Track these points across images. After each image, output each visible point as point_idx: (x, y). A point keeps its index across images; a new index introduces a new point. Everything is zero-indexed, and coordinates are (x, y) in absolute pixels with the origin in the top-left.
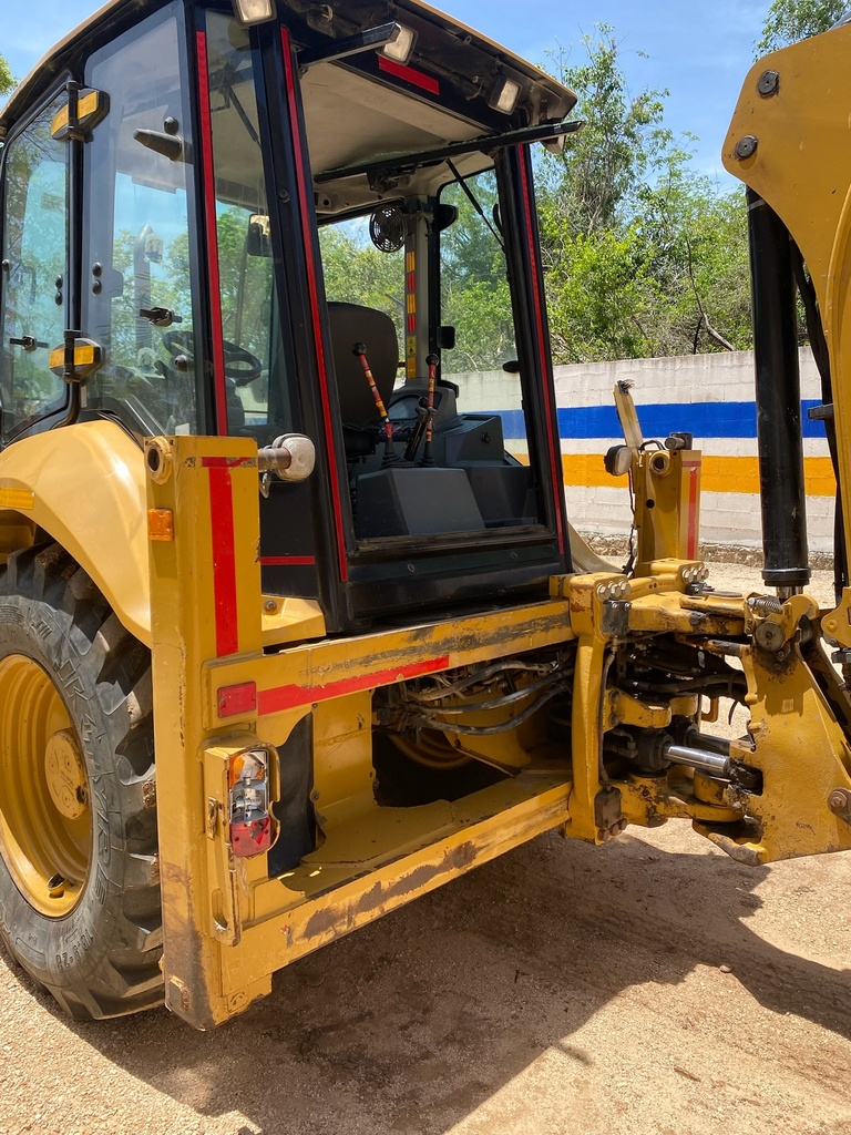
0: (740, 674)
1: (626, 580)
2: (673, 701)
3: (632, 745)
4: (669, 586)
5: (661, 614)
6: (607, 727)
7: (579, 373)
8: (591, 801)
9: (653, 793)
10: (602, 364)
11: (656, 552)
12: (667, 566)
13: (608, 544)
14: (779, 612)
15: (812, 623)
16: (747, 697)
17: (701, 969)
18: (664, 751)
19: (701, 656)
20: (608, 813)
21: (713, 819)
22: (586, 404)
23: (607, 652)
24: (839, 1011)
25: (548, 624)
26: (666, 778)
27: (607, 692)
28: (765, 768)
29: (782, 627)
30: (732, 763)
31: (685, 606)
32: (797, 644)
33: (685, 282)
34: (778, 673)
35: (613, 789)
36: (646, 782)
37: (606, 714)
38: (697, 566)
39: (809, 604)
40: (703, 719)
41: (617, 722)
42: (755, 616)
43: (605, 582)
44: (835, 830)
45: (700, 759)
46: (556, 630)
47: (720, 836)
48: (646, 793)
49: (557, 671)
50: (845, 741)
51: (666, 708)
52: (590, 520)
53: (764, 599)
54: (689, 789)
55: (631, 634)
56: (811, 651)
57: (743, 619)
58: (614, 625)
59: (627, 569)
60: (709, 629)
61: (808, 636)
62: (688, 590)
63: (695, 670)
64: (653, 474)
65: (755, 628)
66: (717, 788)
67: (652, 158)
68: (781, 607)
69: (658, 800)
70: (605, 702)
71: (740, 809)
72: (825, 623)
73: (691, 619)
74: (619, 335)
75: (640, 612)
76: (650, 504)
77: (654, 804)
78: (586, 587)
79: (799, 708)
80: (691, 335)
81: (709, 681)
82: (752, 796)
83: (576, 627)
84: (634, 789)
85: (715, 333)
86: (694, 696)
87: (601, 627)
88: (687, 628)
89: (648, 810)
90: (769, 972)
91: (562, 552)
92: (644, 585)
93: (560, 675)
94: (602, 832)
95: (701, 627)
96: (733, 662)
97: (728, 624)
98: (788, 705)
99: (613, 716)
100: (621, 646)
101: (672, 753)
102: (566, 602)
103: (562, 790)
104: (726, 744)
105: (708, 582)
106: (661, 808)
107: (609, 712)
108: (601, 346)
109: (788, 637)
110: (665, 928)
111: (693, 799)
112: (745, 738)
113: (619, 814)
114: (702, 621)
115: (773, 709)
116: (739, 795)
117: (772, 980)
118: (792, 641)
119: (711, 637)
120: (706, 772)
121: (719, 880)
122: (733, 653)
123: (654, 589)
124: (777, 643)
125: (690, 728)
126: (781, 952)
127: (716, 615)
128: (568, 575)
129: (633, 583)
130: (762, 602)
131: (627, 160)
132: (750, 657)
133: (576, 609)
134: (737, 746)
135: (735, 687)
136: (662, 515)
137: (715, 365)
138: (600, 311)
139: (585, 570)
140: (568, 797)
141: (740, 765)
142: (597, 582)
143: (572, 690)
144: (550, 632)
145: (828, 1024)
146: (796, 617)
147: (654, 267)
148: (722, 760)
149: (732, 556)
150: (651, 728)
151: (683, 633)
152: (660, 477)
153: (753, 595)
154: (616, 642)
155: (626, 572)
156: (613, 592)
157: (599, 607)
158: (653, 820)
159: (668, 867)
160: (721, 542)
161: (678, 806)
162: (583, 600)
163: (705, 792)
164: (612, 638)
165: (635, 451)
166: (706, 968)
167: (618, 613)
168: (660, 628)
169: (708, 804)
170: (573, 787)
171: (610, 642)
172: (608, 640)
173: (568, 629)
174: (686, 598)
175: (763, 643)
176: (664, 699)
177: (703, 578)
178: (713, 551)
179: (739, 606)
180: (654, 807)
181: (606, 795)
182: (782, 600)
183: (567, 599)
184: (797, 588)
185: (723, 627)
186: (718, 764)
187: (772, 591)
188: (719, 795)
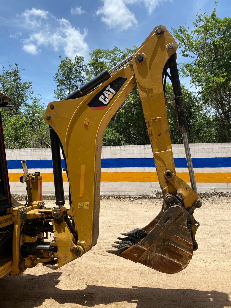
0: (52, 226)
1: (26, 207)
2: (37, 235)
3: (28, 247)
4: (36, 208)
5: (34, 214)
6: (21, 244)
7: (10, 151)
8: (17, 264)
9: (33, 259)
10: (17, 149)
11: (33, 200)
12: (35, 203)
13: (19, 198)
14: (59, 211)
15: (65, 212)
16: (53, 231)
17: (46, 300)
18: (36, 247)
19: (43, 223)
20: (22, 266)
21: (47, 261)
22: (12, 160)
23: (21, 225)
24: (76, 299)
25: (6, 221)
26: (36, 254)
27: (21, 235)
28: (58, 246)
29: (60, 214)
30: (51, 246)
31: (39, 212)
32: (63, 217)
33: (38, 128)
34: (59, 224)
35: (23, 260)
36: (31, 256)
37: (21, 241)
38: (42, 202)
39: (65, 208)
40: (45, 239)
41: (24, 242)
42: (54, 212)
43: (21, 209)
44: (72, 256)
45: (44, 247)
46: (9, 222)
47: (49, 265)
48: (31, 259)
49: (9, 232)
50: (73, 237)
51: (36, 237)
52: (14, 191)
53: (56, 208)
54: (42, 256)
55: (27, 220)
56: (66, 219)
57: (52, 213)
58: (23, 218)
59: (26, 204)
60: (45, 216)
61: (65, 215)
62: (40, 208)
63: (42, 227)
64: (31, 182)
65: (54, 215)
66: (48, 253)
67: (29, 97)
68: (59, 210)
69: (34, 260)
70: (21, 238)
71: (53, 257)
72: (68, 212)
73: (41, 215)
74: (21, 141)
75: (29, 215)
76: (31, 189)
77: (33, 261)
78: (16, 210)
79: (64, 231)
80: (40, 142)
81: (45, 229)
82: (55, 253)
83: (14, 220)
84: (29, 259)
85: (46, 143)
86: (42, 233)
87: (20, 219)
88: (40, 217)
89: (32, 263)
90: (61, 296)
91: (9, 202)
92: (30, 208)
93: (9, 233)
94: (20, 271)
95: (43, 216)
96: (51, 223)
97: (48, 215)
98: (62, 231)
99: (23, 241)
100: (25, 223)
101: (38, 247)
102: (11, 215)
103: (10, 263)
104: (49, 243)
105: (45, 206)
106: (35, 262)
107: (22, 240)
108: (16, 144)
109: (61, 216)
110: (37, 294)
111: (43, 258)
112: (53, 240)
113: (25, 266)
114: (43, 215)
115: (59, 232)
116: (53, 253)
117: (62, 297)
118: (62, 217)
119: (45, 218)
120: (45, 250)
121: (50, 279)
122: (50, 221)
123: (32, 209)
124: (59, 217)
125: (41, 241)
126: (64, 290)
127: (46, 213)
128: (11, 208)
129: (27, 208)
130: (55, 209)
131: (23, 97)
132: (54, 221)
133: (14, 216)
134: (52, 242)
135: (51, 229)
136: (34, 191)
137: (46, 151)
138: (16, 135)
139: (15, 206)
140: (11, 264)
141: (53, 246)
142: (19, 209)
143: (13, 236)
144: (7, 223)
145: (73, 303)
146: (62, 211)
147: (30, 124)
148: (49, 246)
149: (52, 198)
150: (32, 242)
151: (39, 218)
152: (33, 182)
153: (54, 208)
154: (23, 222)
155: (25, 205)
156: (23, 211)
157: (19, 214)
158: (33, 265)
159: (37, 279)
160: (49, 195)
161: (39, 260)
162: (15, 214)
163: (45, 255)
164: (22, 222)
165: (27, 176)
166: (47, 300)
167: (24, 215)
168: (34, 218)
169: (46, 258)
170: (13, 261)
171: (22, 223)
172: (21, 222)
173: (12, 221)
174: (40, 210)
175: (56, 218)
176: (35, 235)
177: (43, 205)
178: (48, 197)
179: (51, 211)
180: (33, 262)
181: (22, 261)
182: (60, 208)
183: (11, 214)
184: (63, 205)
185: (48, 216)
186: (48, 247)
187: (58, 206)
188: (48, 255)
